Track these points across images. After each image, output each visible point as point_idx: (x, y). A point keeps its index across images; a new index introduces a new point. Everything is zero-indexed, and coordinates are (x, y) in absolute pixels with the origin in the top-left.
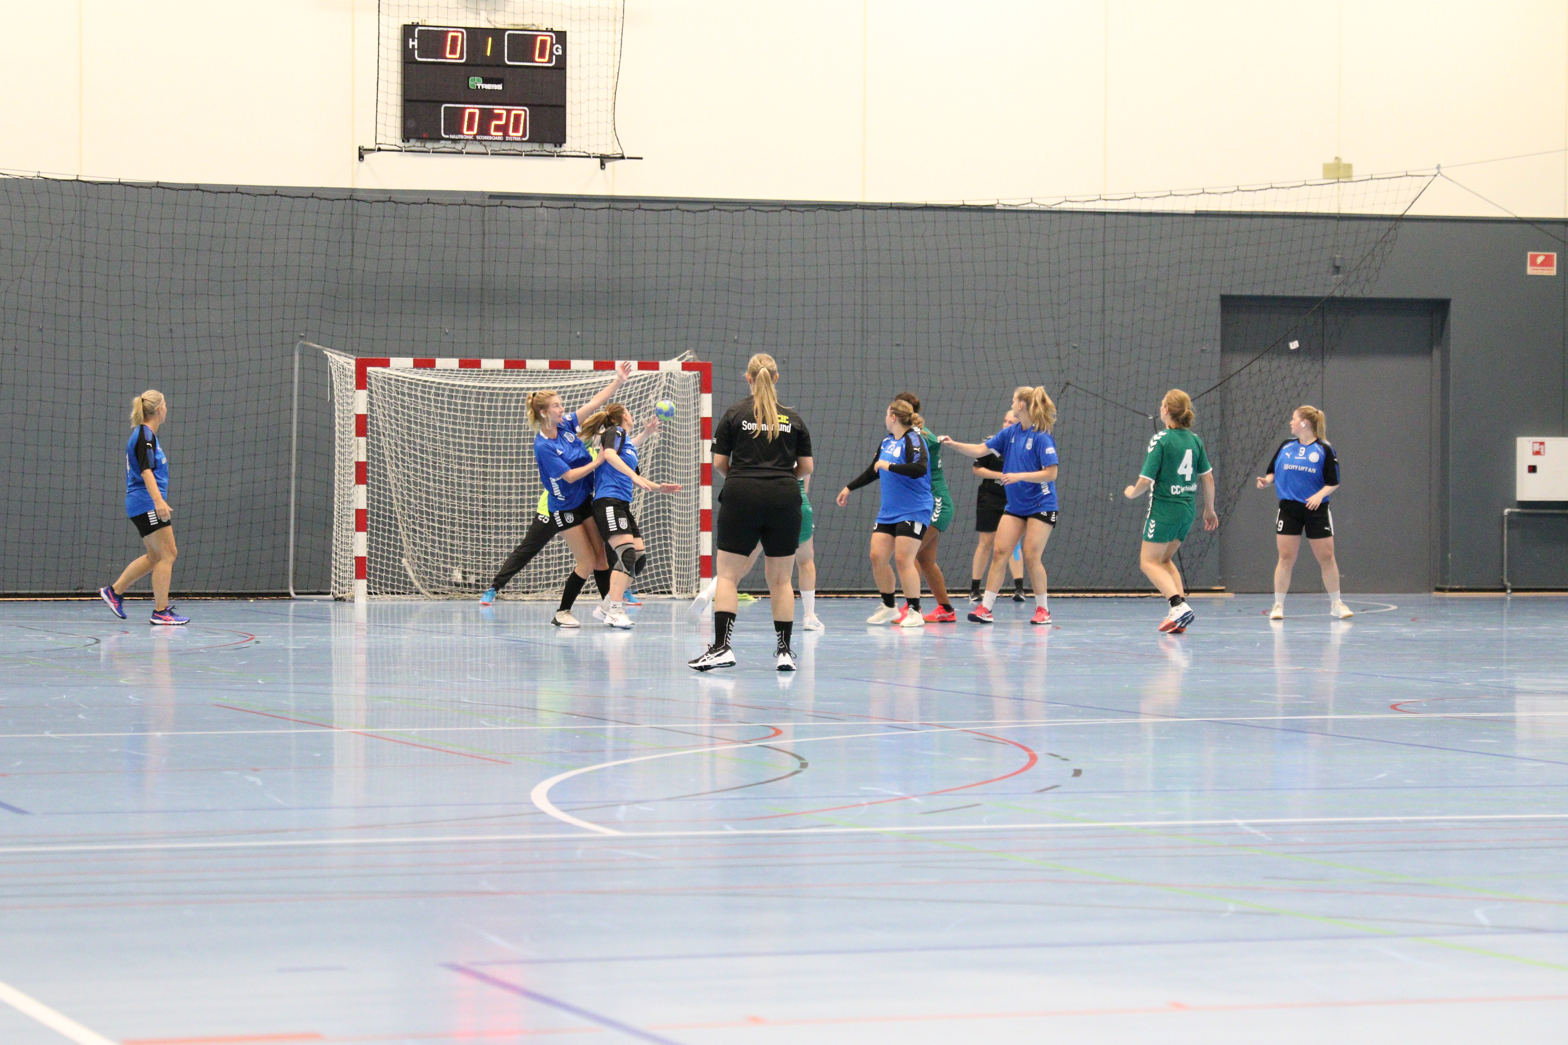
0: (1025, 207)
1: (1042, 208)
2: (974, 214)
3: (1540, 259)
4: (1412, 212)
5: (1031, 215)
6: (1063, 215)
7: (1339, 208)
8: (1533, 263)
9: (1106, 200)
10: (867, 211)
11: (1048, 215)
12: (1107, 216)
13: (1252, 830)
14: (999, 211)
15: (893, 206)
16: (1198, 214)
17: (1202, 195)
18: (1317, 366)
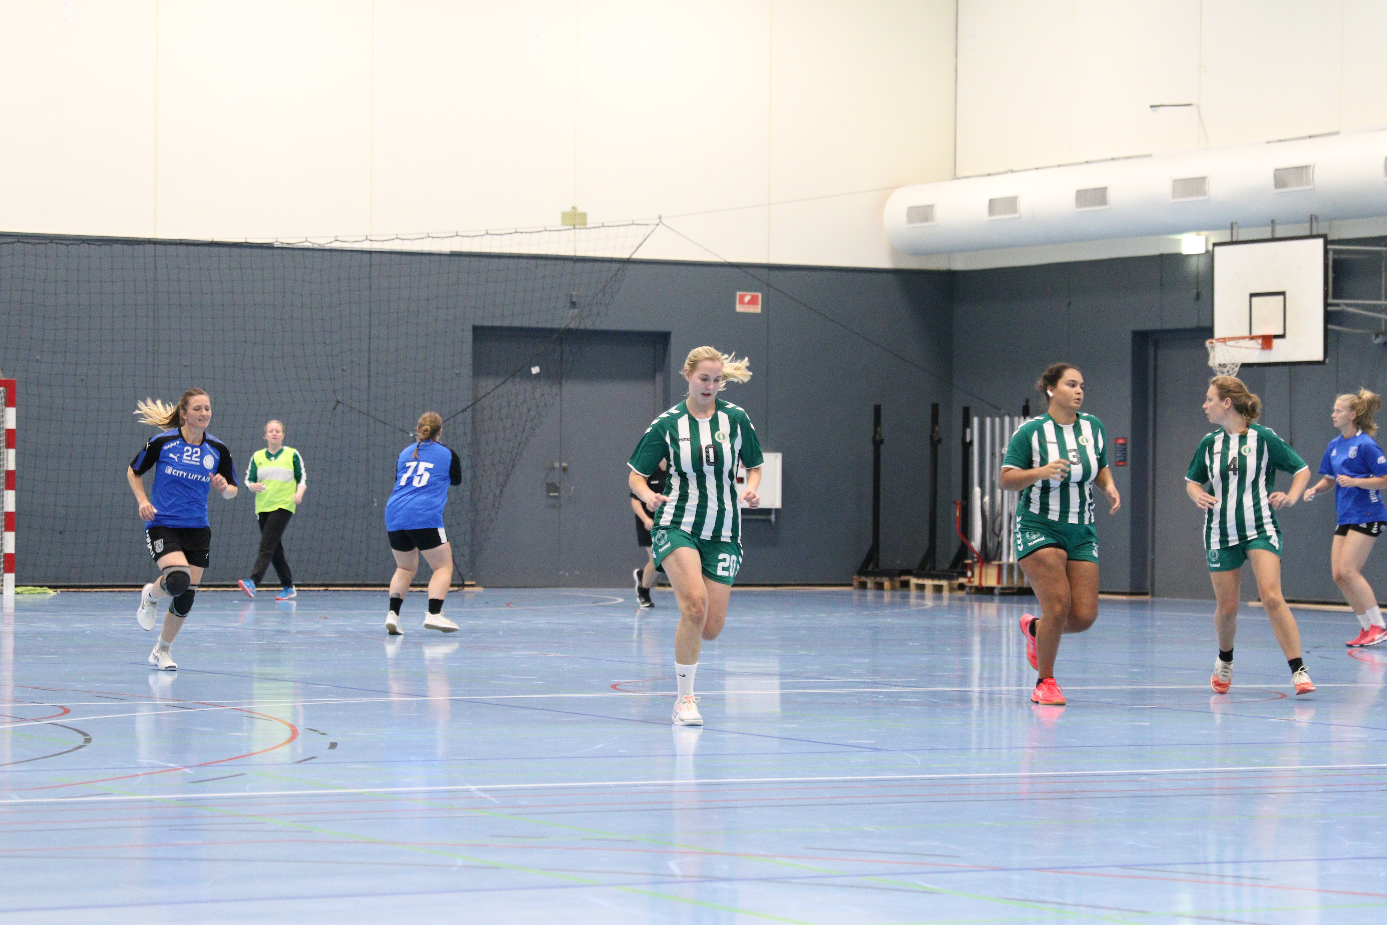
0: (301, 245)
1: (316, 246)
2: (254, 251)
3: (747, 299)
4: (638, 256)
5: (306, 252)
6: (334, 253)
7: (575, 251)
8: (742, 302)
9: (371, 241)
10: (158, 247)
11: (321, 253)
12: (373, 255)
13: (483, 795)
14: (278, 248)
15: (182, 242)
16: (453, 254)
17: (456, 238)
18: (555, 389)
